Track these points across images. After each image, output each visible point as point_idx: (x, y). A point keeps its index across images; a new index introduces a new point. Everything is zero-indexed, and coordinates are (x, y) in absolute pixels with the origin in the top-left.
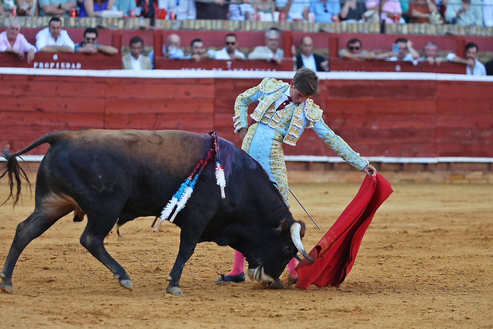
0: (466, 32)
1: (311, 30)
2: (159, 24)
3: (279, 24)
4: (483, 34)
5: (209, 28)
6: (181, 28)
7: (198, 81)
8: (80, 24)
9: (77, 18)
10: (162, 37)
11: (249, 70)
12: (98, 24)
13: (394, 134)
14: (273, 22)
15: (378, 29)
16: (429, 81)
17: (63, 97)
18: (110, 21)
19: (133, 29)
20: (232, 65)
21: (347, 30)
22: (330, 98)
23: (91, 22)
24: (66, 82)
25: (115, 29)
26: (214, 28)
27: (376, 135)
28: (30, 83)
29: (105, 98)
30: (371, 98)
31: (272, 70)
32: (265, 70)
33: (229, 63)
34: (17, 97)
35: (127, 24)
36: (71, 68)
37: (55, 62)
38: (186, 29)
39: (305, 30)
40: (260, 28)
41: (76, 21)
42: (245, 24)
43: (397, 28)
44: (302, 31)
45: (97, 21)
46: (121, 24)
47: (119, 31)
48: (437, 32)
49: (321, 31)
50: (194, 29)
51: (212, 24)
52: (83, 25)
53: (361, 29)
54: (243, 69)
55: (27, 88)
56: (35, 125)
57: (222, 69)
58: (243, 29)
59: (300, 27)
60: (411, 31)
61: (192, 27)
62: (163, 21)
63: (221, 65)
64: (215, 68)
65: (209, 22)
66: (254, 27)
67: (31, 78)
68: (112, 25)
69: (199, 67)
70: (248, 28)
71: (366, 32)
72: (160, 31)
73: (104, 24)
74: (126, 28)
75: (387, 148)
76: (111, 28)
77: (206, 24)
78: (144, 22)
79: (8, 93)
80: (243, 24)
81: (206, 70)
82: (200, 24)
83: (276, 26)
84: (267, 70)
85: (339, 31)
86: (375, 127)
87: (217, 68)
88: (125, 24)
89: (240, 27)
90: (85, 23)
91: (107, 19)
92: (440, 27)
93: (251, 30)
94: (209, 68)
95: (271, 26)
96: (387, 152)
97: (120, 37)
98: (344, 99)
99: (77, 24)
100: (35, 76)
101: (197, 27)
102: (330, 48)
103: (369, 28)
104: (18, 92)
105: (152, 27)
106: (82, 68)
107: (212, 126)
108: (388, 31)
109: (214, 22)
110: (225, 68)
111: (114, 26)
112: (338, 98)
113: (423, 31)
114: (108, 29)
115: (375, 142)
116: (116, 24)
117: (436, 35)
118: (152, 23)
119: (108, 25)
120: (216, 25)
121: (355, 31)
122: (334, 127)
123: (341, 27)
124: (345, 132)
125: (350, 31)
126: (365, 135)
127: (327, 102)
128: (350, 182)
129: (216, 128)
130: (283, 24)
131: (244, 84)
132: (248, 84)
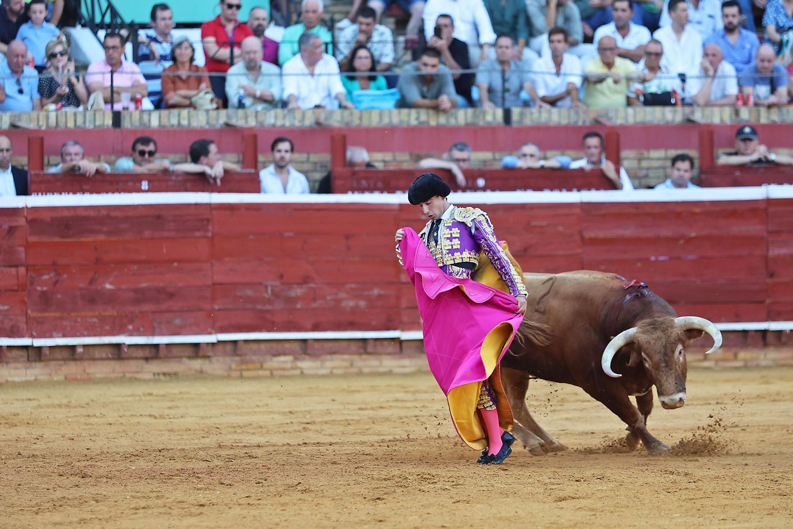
0: (257, 122)
4: (287, 124)
13: (141, 297)
15: (109, 122)
16: (197, 205)
22: (32, 239)
27: (111, 299)
30: (101, 237)
43: (141, 118)
48: (208, 123)
49: (13, 126)
53: (80, 122)
60: (165, 121)
71: (89, 126)
75: (131, 322)
85: (44, 128)
86: (108, 286)
92: (213, 114)
96: (130, 327)
98: (57, 239)
102: (29, 155)
103: (94, 120)
108: (126, 124)
112: (46, 239)
113: (185, 122)
115: (110, 312)
117: (207, 127)
121: (71, 124)
122: (39, 288)
123: (47, 118)
124: (59, 296)
125: (62, 124)
126: (93, 299)
127: (28, 246)
128: (70, 380)
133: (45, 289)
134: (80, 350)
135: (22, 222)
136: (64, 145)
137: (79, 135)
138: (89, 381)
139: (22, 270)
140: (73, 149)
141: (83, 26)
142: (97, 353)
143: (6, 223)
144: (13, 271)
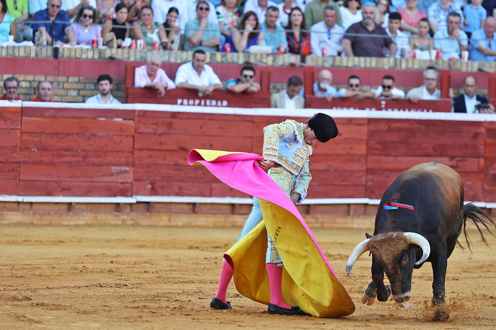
1: (470, 70)
2: (310, 61)
3: (436, 63)
5: (363, 65)
6: (333, 65)
7: (350, 121)
8: (226, 60)
9: (223, 53)
10: (313, 74)
12: (246, 60)
14: (431, 61)
17: (208, 136)
18: (258, 57)
19: (282, 65)
20: (386, 105)
22: (489, 141)
23: (238, 58)
24: (212, 120)
25: (264, 65)
26: (368, 65)
28: (174, 120)
29: (252, 138)
31: (428, 111)
32: (420, 111)
33: (383, 103)
34: (160, 135)
35: (277, 61)
37: (200, 99)
38: (339, 66)
39: (464, 69)
40: (416, 67)
41: (223, 56)
42: (401, 62)
44: (460, 70)
45: (245, 57)
46: (269, 61)
47: (268, 67)
49: (480, 70)
50: (347, 67)
51: (365, 61)
52: (230, 61)
54: (398, 110)
55: (170, 125)
56: (178, 165)
57: (376, 109)
58: (398, 68)
59: (458, 66)
61: (345, 64)
63: (375, 103)
64: (368, 107)
65: (362, 59)
66: (410, 65)
67: (174, 115)
69: (351, 107)
70: (404, 66)
72: (311, 68)
73: (252, 60)
74: (276, 64)
76: (260, 64)
77: (359, 62)
78: (294, 59)
79: (149, 130)
80: (398, 62)
81: (359, 109)
82: (353, 61)
83: (434, 65)
84: (423, 111)
87: (370, 108)
88: (274, 61)
89: (396, 65)
90: (232, 58)
91: (256, 55)
93: (407, 68)
94: (362, 108)
95: (428, 64)
97: (269, 73)
99: (224, 59)
100: (179, 113)
101: (350, 64)
102: (489, 88)
104: (161, 130)
105: (303, 64)
106: (228, 106)
107: (364, 168)
109: (368, 59)
110: (379, 108)
111: (262, 62)
114: (256, 65)
116: (264, 60)
118: (303, 60)
119: (256, 61)
120: (370, 63)
122: (492, 172)
127: (486, 145)
129: (369, 171)
130: (440, 62)
131: (398, 125)
132: (403, 125)
135: (483, 130)
139: (482, 161)
143: (474, 130)
144: (476, 160)
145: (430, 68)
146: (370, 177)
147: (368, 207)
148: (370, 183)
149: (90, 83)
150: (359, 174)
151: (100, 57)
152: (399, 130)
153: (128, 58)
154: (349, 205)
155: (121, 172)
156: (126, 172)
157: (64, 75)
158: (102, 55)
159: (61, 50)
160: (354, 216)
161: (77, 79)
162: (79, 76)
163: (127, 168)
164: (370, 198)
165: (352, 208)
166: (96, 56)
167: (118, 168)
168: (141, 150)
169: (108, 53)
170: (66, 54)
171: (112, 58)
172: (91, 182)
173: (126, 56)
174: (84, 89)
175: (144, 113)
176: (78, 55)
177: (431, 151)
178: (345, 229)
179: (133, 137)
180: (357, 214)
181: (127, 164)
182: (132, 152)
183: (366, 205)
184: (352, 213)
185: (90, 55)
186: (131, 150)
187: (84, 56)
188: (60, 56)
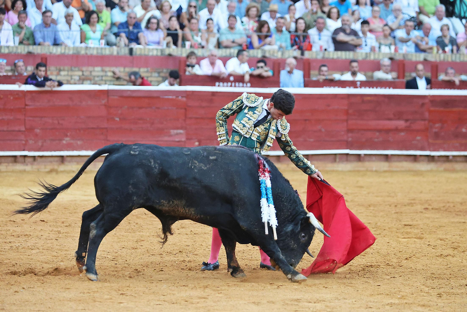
1: (418, 59)
2: (307, 55)
3: (395, 55)
5: (344, 57)
6: (323, 57)
7: (335, 96)
11: (373, 88)
12: (263, 55)
14: (391, 54)
18: (272, 52)
20: (360, 84)
21: (444, 59)
22: (432, 109)
23: (257, 53)
25: (275, 58)
26: (348, 57)
28: (214, 98)
30: (461, 109)
31: (389, 88)
33: (358, 83)
35: (284, 54)
36: (243, 87)
37: (232, 82)
38: (327, 58)
39: (414, 59)
42: (370, 55)
45: (262, 53)
46: (279, 55)
47: (278, 60)
49: (425, 60)
50: (333, 59)
51: (346, 55)
53: (454, 58)
55: (211, 101)
57: (353, 87)
58: (368, 59)
59: (410, 57)
61: (331, 57)
62: (310, 52)
63: (353, 84)
66: (376, 56)
67: (214, 94)
68: (273, 55)
69: (340, 86)
70: (372, 57)
71: (458, 60)
72: (308, 60)
73: (267, 55)
74: (283, 58)
76: (273, 57)
77: (341, 55)
80: (368, 55)
82: (337, 54)
83: (393, 56)
84: (386, 88)
85: (438, 60)
86: (464, 130)
87: (350, 86)
88: (282, 54)
89: (367, 57)
91: (269, 51)
93: (375, 59)
94: (343, 87)
95: (389, 56)
97: (279, 64)
98: (442, 109)
100: (217, 92)
101: (335, 57)
103: (460, 58)
104: (204, 104)
105: (302, 57)
106: (251, 86)
107: (346, 129)
109: (348, 53)
110: (356, 87)
111: (275, 56)
112: (437, 109)
114: (270, 58)
115: (464, 141)
116: (276, 55)
118: (302, 54)
119: (270, 55)
120: (349, 55)
121: (450, 60)
122: (435, 130)
123: (440, 56)
124: (443, 134)
125: (446, 60)
126: (457, 135)
127: (430, 112)
128: (446, 170)
129: (350, 131)
130: (397, 54)
131: (369, 98)
132: (372, 98)
133: (436, 130)
134: (451, 158)
135: (427, 101)
136: (447, 69)
137: (453, 65)
138: (454, 171)
139: (427, 122)
140: (451, 71)
141: (457, 17)
142: (458, 159)
143: (421, 101)
144: (423, 122)
145: (391, 59)
146: (350, 135)
147: (349, 156)
148: (350, 139)
149: (155, 72)
150: (343, 133)
151: (162, 54)
152: (370, 102)
153: (181, 55)
154: (335, 154)
155: (177, 134)
156: (181, 134)
157: (137, 67)
158: (163, 52)
159: (134, 50)
160: (339, 162)
161: (145, 70)
162: (147, 67)
163: (181, 131)
164: (351, 149)
165: (338, 157)
166: (159, 54)
167: (176, 131)
168: (191, 118)
169: (167, 52)
170: (138, 53)
171: (170, 55)
172: (157, 141)
173: (179, 53)
174: (151, 76)
175: (193, 92)
176: (146, 53)
177: (392, 116)
178: (333, 171)
179: (185, 109)
180: (341, 161)
181: (181, 128)
182: (185, 120)
183: (347, 154)
184: (338, 160)
185: (155, 53)
186: (184, 118)
187: (151, 54)
188: (134, 53)
